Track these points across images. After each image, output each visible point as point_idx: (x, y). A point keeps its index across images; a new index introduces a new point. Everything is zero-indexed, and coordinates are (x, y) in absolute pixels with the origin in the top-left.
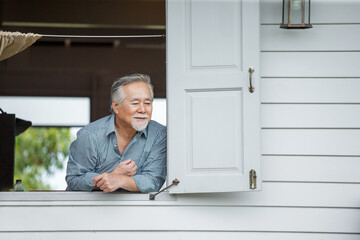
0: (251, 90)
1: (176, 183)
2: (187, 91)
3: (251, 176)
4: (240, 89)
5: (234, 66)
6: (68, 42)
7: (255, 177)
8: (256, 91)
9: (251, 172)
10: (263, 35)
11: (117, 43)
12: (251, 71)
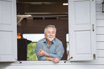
0: (93, 30)
1: (72, 58)
2: (75, 31)
3: (94, 56)
4: (90, 30)
5: (88, 24)
6: (44, 18)
7: (95, 56)
8: (95, 31)
9: (94, 54)
10: (96, 15)
11: (57, 18)
12: (93, 25)
